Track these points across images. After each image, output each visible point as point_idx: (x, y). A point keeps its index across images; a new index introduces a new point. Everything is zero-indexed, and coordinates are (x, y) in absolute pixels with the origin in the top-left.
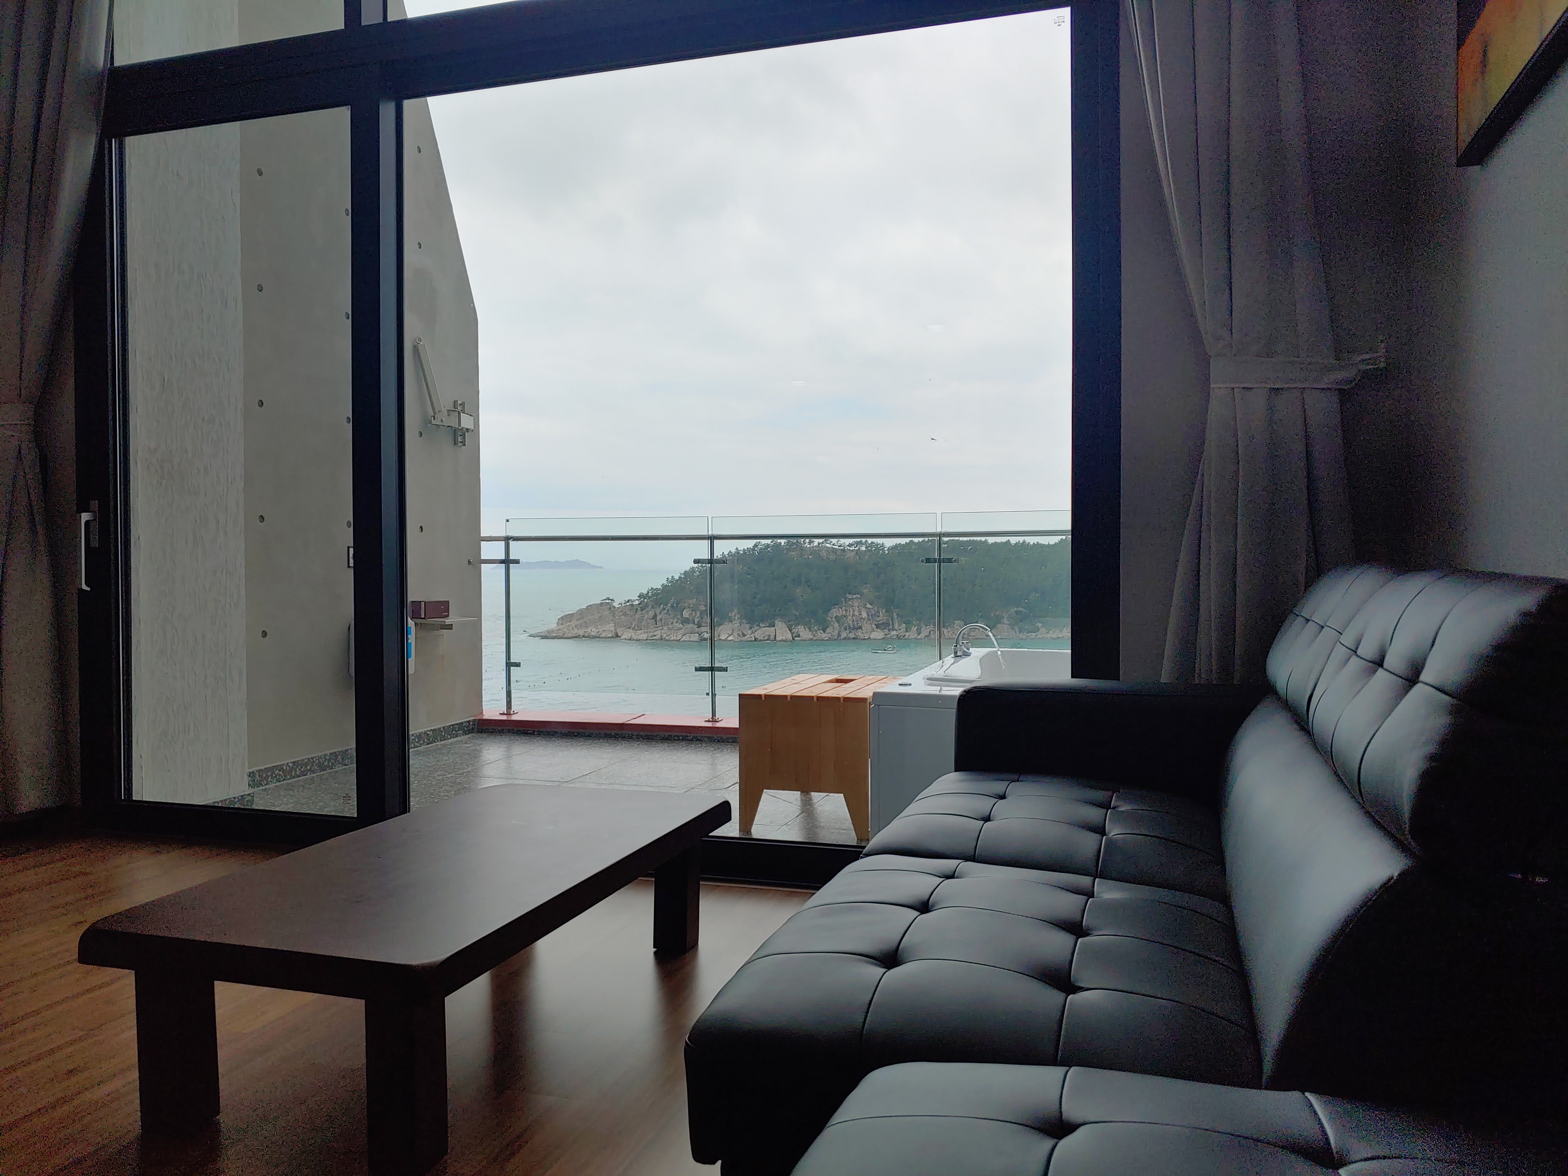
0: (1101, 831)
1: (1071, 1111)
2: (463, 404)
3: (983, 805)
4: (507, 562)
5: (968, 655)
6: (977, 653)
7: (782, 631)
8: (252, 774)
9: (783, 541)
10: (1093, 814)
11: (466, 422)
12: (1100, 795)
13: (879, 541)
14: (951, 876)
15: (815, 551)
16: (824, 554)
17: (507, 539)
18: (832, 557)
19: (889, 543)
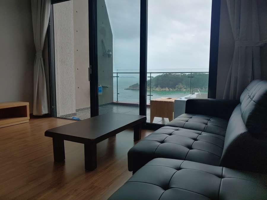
0: (207, 124)
1: (182, 166)
2: (110, 50)
3: (187, 119)
4: (117, 77)
5: (194, 94)
6: (196, 93)
7: (167, 89)
8: (76, 110)
9: (168, 73)
10: (206, 121)
11: (110, 53)
12: (208, 118)
13: (186, 73)
14: (177, 130)
15: (174, 75)
16: (175, 76)
17: (117, 73)
18: (177, 76)
19: (187, 74)
